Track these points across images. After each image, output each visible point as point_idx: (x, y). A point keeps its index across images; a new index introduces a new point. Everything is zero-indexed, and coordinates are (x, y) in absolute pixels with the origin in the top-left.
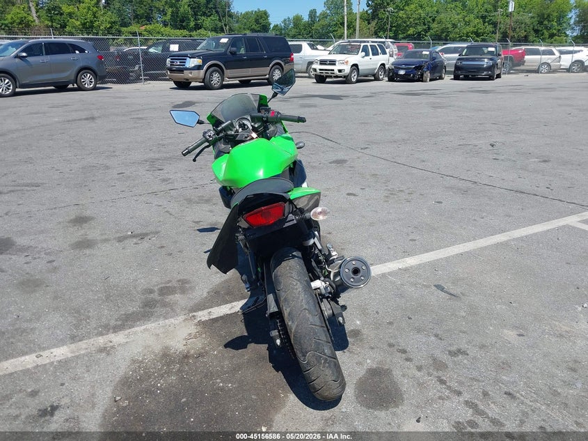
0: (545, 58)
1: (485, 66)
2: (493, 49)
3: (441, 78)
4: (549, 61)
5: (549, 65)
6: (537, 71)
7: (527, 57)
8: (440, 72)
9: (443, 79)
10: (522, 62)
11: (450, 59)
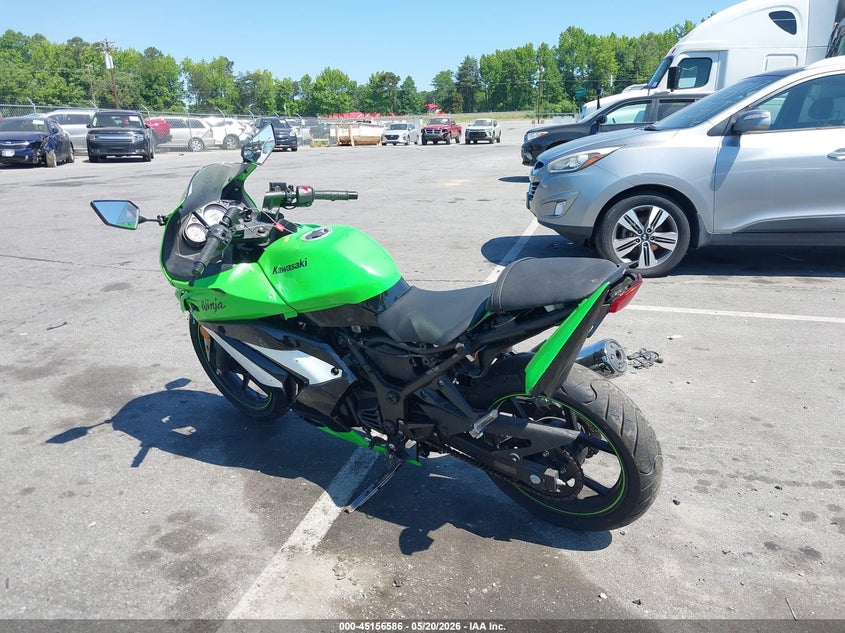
0: (196, 132)
1: (133, 142)
2: (136, 119)
3: (69, 160)
4: (200, 136)
5: (200, 140)
6: (189, 149)
7: (173, 131)
8: (67, 151)
9: (72, 162)
10: (169, 138)
11: (76, 133)
